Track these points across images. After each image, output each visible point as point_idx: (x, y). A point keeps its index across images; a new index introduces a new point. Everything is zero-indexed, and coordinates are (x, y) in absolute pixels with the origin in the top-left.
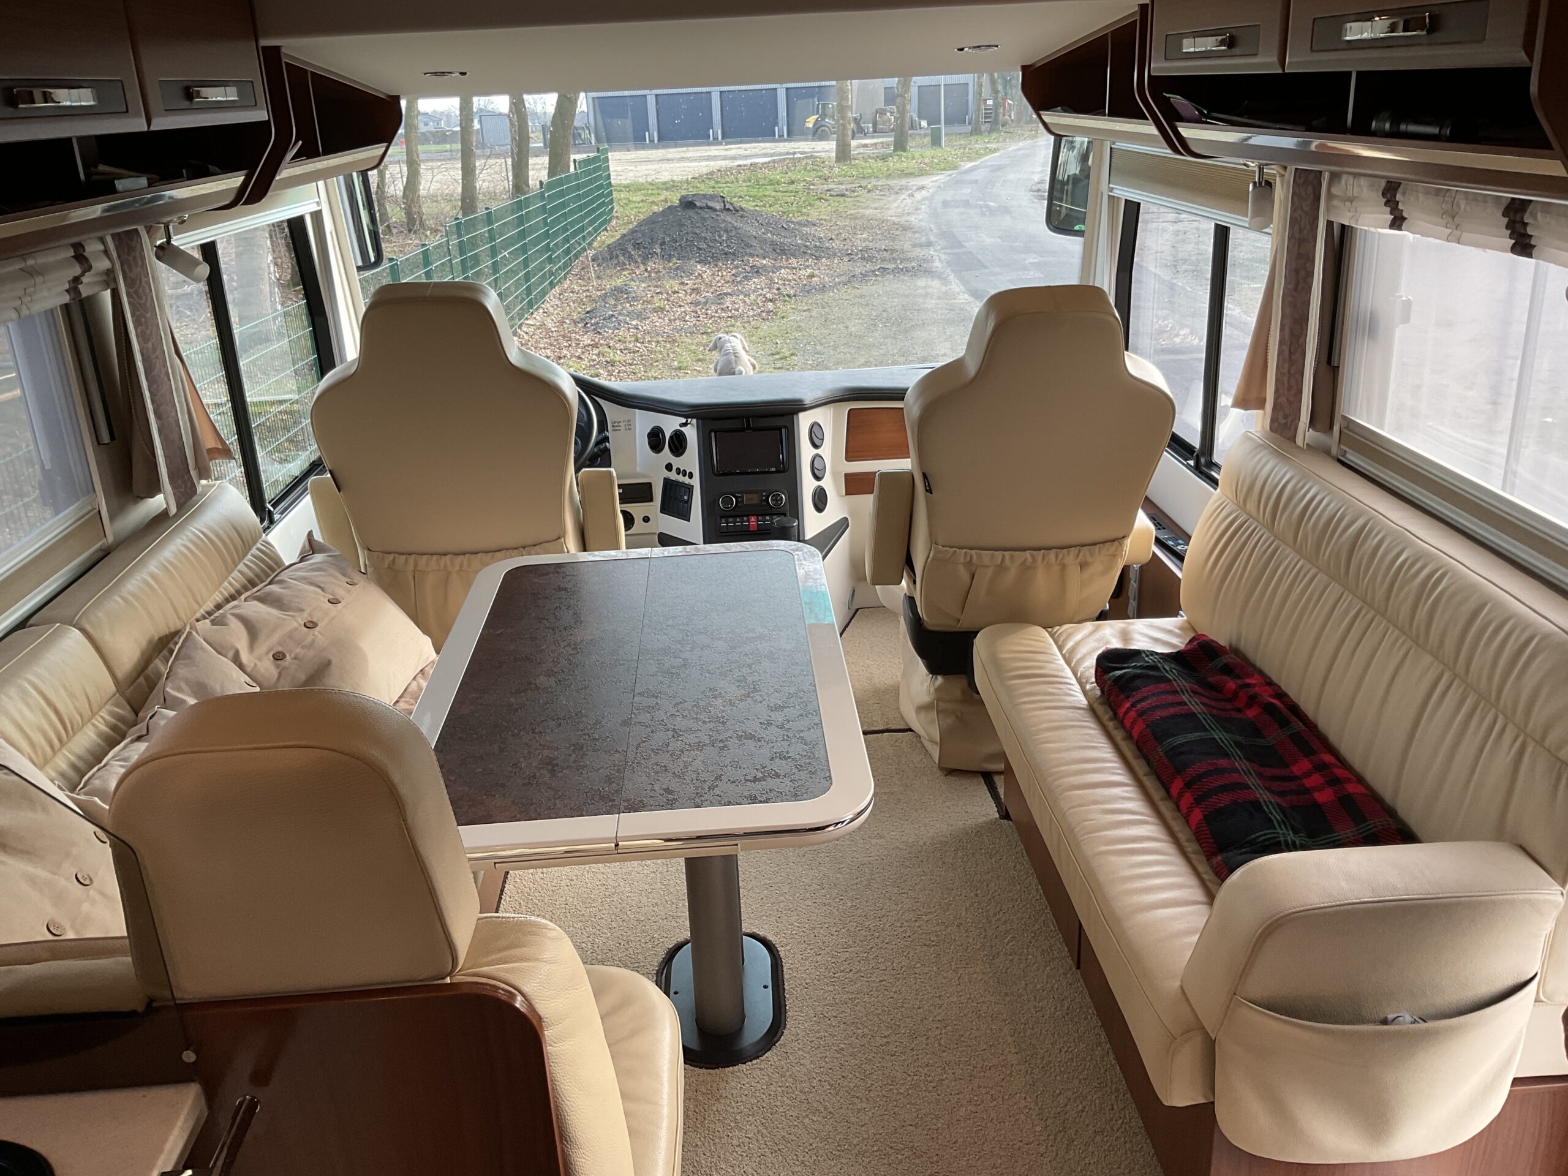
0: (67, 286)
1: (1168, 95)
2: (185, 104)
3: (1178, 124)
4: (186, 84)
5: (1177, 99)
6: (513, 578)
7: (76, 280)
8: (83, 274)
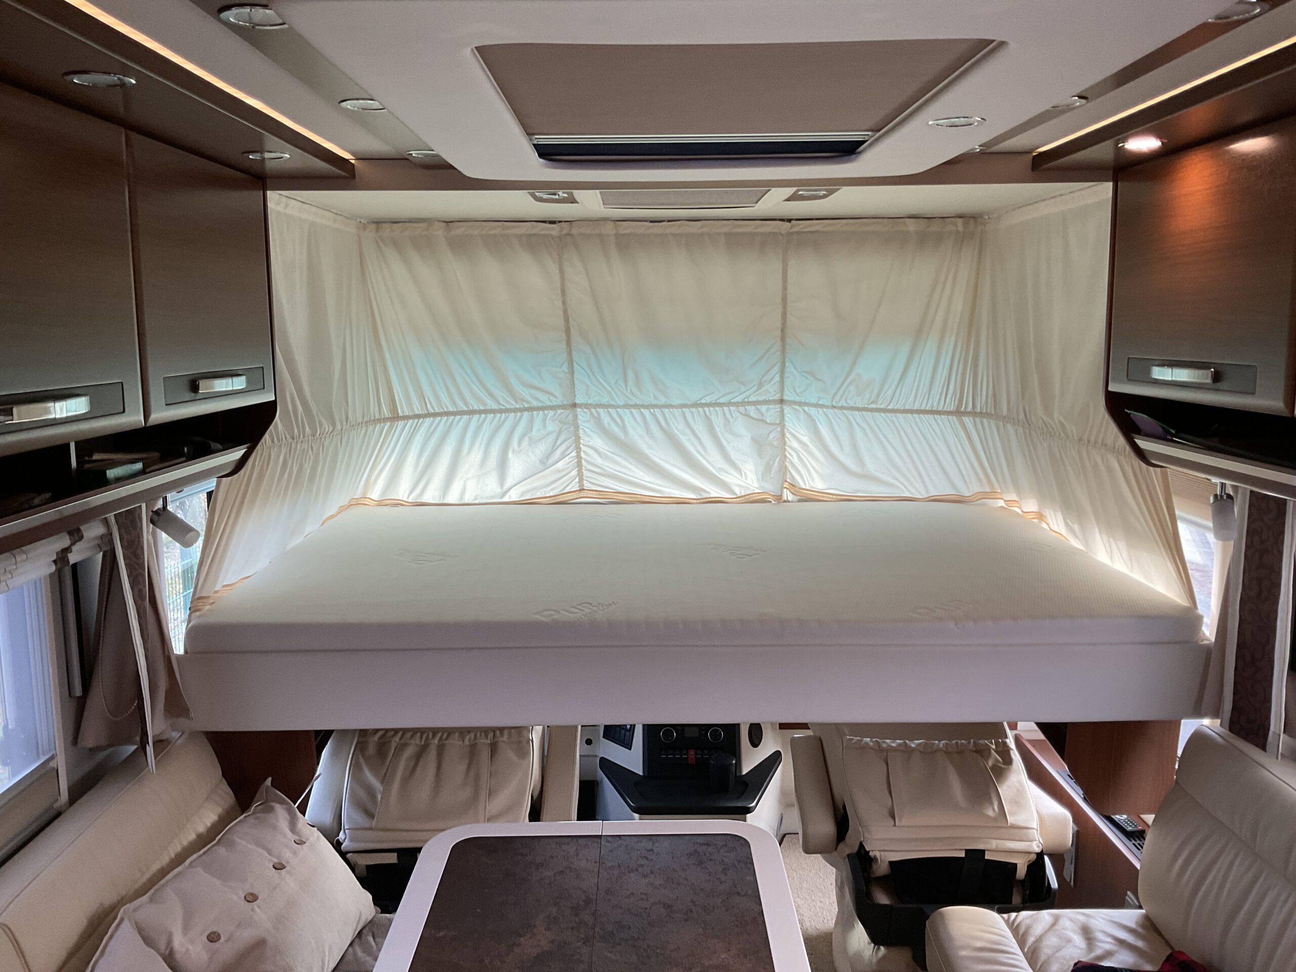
0: (54, 557)
1: (1129, 412)
2: (189, 395)
3: (1136, 436)
4: (190, 378)
5: (1140, 418)
6: (461, 851)
7: (67, 550)
8: (73, 544)
